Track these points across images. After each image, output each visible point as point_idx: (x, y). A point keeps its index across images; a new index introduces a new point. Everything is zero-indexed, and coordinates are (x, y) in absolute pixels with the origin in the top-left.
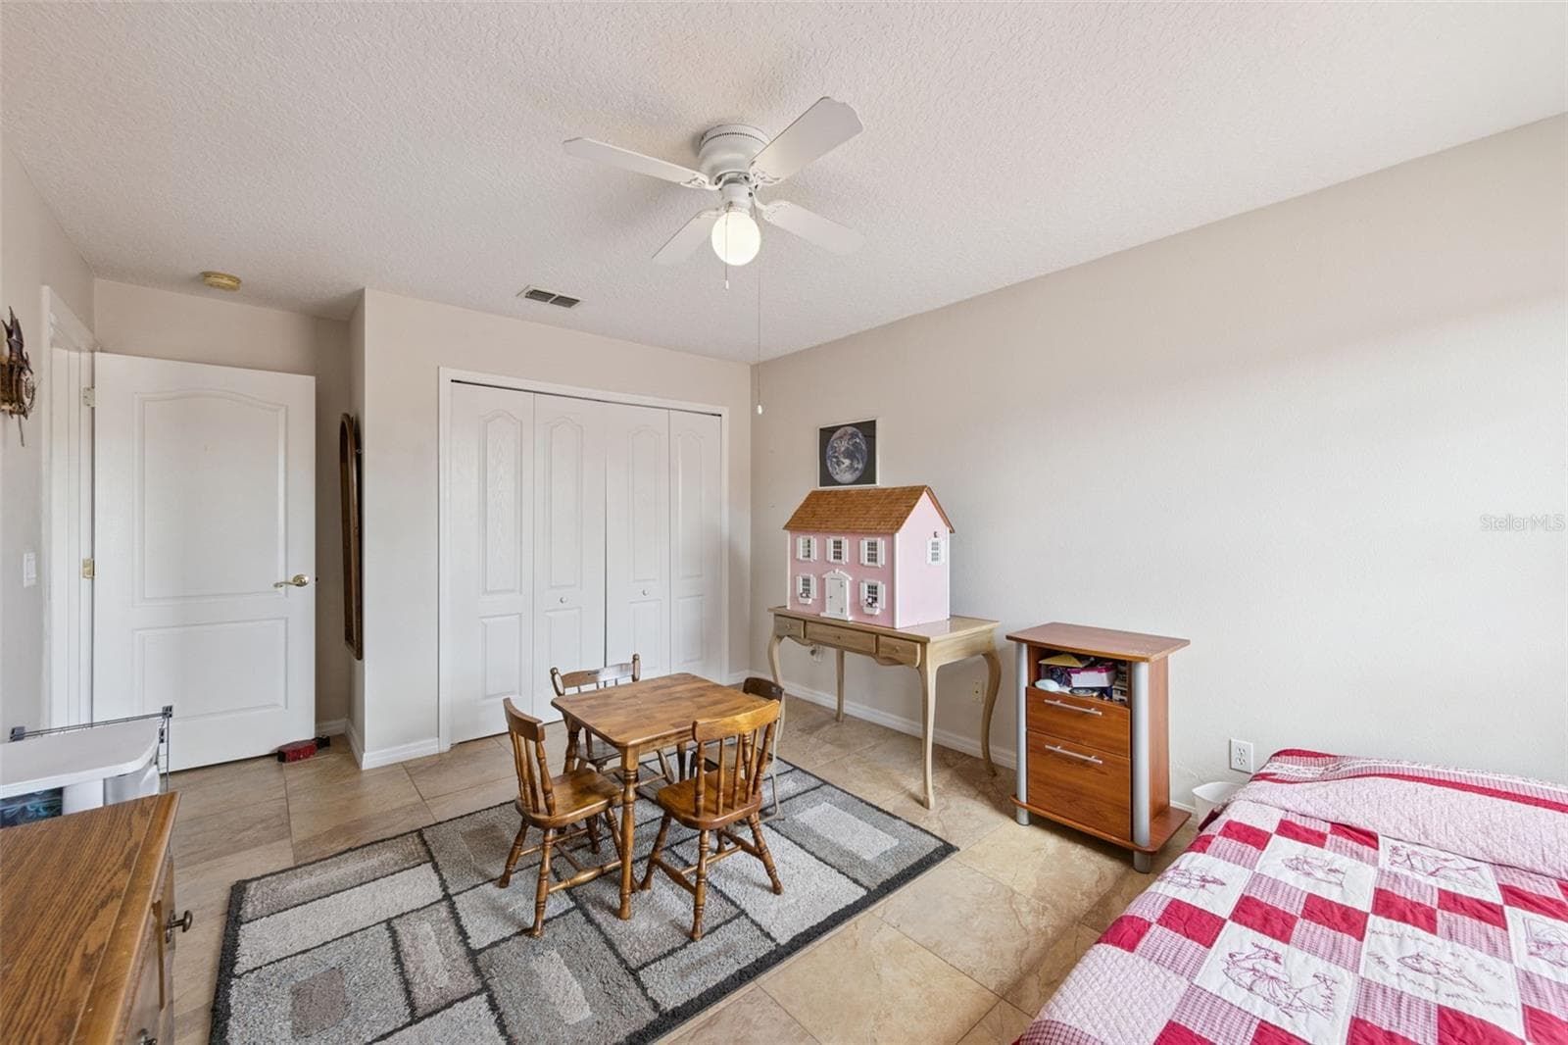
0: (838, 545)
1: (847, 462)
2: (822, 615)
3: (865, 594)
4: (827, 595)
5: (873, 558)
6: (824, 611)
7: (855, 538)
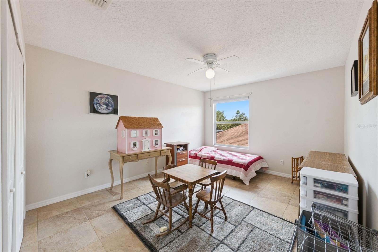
0: (146, 132)
1: (105, 106)
2: (142, 151)
3: (154, 143)
4: (143, 145)
5: (156, 134)
6: (142, 150)
7: (152, 130)
